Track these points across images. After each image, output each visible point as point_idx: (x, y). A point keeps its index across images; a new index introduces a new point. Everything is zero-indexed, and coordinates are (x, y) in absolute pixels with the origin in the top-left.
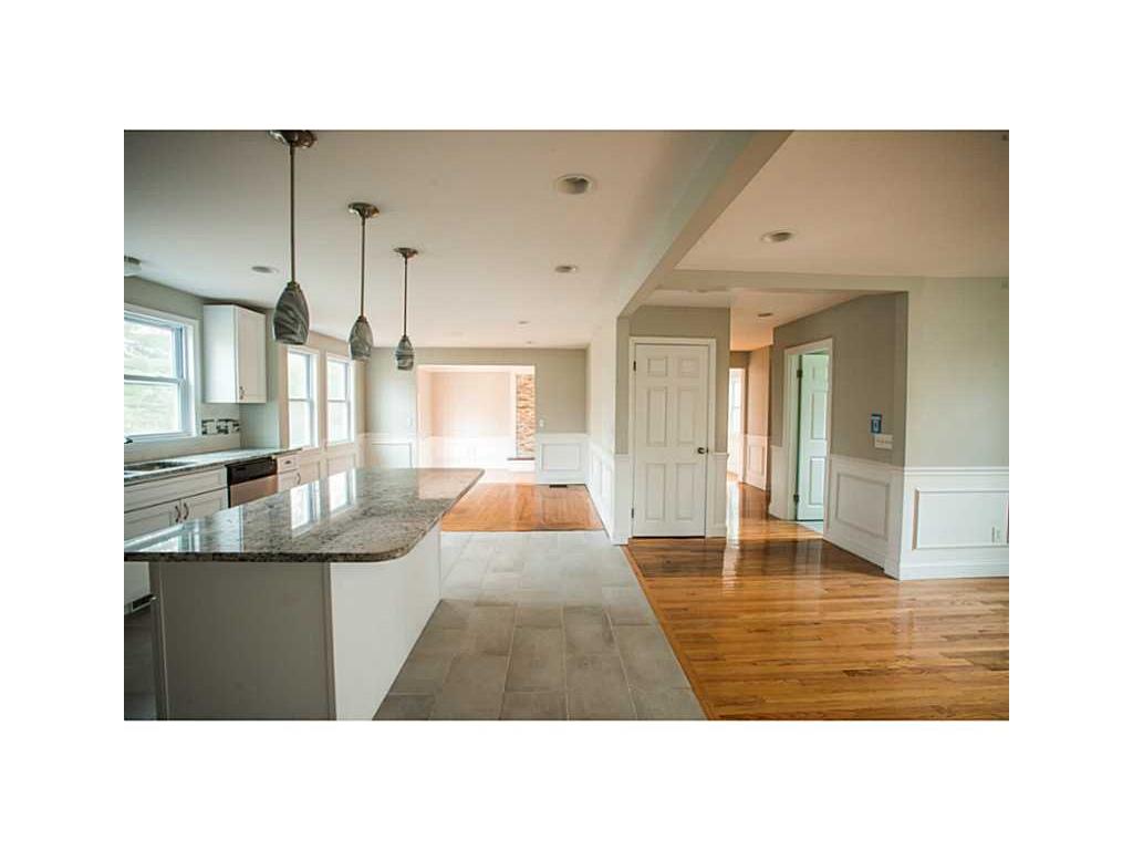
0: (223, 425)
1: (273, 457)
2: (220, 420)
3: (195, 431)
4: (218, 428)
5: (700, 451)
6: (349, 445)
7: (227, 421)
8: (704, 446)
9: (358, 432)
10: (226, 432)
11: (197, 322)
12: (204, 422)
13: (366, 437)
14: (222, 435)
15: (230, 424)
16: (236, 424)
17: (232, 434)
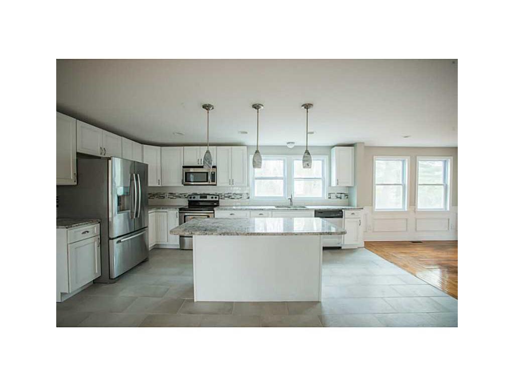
0: (339, 195)
1: (343, 210)
2: (338, 193)
3: (326, 197)
4: (336, 196)
6: (444, 213)
7: (341, 194)
9: (452, 205)
10: (341, 198)
11: (327, 157)
12: (329, 194)
14: (339, 199)
15: (343, 195)
16: (346, 195)
17: (344, 200)
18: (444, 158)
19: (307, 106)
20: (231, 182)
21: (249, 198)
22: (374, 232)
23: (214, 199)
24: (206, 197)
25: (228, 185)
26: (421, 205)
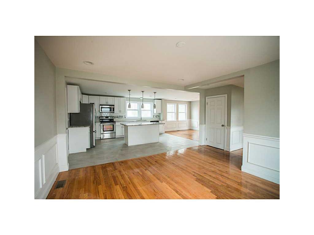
1: (159, 121)
2: (156, 115)
5: (223, 126)
6: (185, 121)
8: (224, 125)
9: (187, 119)
10: (157, 117)
12: (153, 116)
13: (190, 120)
15: (158, 116)
16: (159, 116)
17: (158, 118)
18: (185, 104)
19: (155, 93)
20: (120, 111)
21: (125, 118)
22: (167, 128)
23: (112, 118)
24: (108, 118)
25: (119, 113)
26: (179, 119)
